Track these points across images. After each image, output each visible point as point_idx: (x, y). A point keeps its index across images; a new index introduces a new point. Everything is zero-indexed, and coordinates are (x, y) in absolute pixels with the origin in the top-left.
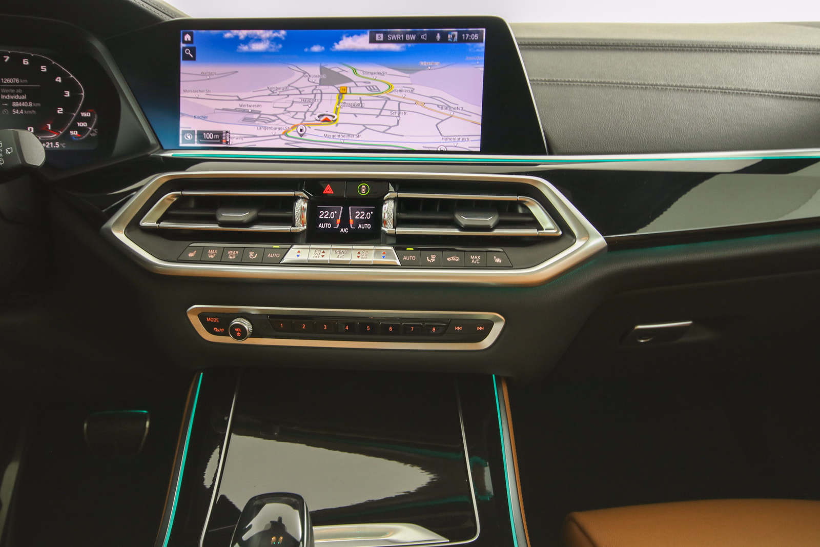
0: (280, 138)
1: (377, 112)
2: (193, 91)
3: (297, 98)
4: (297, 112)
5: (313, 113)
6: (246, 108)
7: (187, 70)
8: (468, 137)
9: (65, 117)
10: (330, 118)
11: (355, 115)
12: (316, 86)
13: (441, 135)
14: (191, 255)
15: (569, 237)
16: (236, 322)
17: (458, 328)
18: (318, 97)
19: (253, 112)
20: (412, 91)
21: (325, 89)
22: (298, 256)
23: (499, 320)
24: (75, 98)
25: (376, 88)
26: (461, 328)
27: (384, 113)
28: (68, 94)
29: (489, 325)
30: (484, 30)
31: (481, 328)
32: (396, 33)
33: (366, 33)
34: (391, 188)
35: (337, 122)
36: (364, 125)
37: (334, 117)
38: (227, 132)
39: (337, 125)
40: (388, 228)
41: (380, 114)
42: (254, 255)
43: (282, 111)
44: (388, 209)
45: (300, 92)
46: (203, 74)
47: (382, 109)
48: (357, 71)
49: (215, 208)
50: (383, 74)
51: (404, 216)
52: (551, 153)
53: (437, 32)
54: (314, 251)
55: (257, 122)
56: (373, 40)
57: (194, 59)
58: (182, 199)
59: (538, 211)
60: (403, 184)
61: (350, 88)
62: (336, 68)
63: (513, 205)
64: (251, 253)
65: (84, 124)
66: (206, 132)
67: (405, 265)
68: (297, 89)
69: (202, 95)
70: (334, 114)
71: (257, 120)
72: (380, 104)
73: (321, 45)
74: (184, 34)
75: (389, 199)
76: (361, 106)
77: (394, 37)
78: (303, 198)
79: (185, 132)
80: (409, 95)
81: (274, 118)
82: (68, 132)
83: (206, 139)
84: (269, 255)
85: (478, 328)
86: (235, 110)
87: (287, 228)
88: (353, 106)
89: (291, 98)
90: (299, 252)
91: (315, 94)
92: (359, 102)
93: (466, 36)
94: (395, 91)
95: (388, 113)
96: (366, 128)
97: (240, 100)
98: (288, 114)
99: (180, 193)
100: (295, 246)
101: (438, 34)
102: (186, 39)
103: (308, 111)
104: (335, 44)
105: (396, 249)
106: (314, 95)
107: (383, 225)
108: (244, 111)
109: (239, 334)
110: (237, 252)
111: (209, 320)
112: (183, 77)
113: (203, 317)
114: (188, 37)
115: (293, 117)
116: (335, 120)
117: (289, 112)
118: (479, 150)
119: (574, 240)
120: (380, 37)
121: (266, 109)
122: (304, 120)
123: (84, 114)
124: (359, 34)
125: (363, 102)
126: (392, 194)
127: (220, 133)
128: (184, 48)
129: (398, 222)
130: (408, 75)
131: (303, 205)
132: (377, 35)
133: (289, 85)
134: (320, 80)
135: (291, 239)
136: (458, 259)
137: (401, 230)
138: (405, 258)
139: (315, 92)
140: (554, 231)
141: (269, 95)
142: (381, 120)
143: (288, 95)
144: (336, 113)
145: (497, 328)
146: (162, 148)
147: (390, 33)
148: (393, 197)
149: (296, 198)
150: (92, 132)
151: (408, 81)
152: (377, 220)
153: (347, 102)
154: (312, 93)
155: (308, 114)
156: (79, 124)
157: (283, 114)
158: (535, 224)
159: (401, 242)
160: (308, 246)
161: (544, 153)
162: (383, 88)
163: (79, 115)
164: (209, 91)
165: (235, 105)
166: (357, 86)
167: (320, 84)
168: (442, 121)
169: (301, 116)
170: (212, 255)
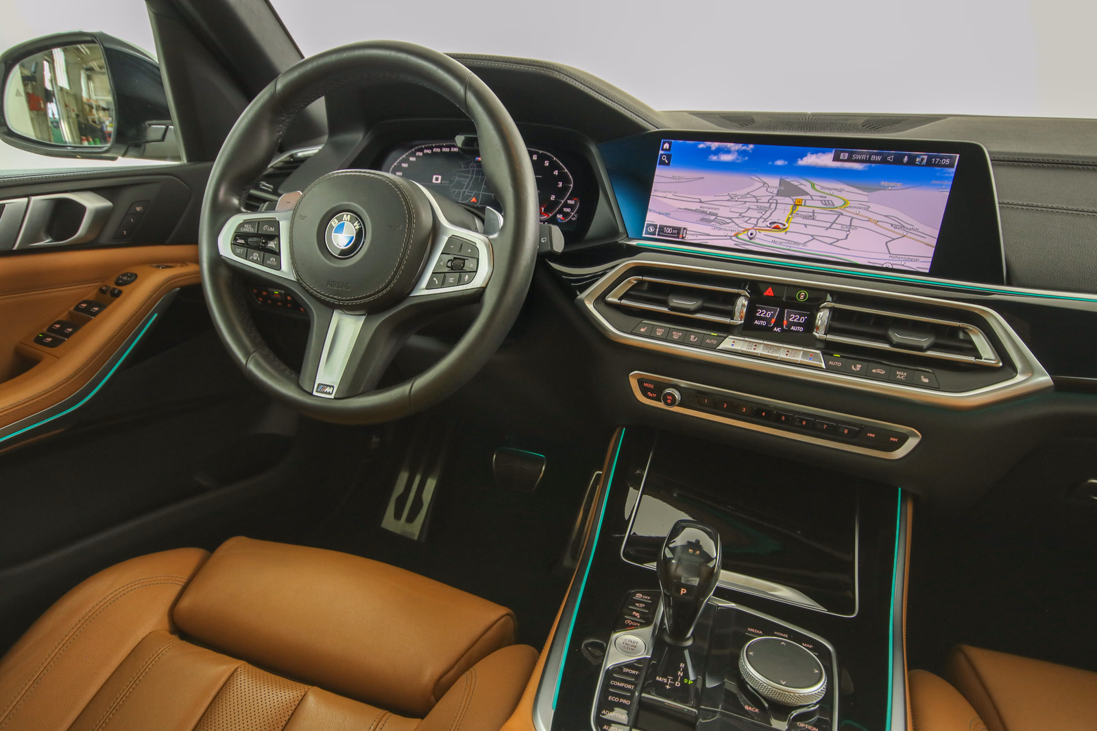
0: (731, 239)
1: (828, 225)
2: (663, 192)
3: (753, 206)
4: (751, 218)
5: (765, 220)
6: (705, 210)
7: (661, 173)
8: (918, 258)
9: (556, 203)
10: (781, 226)
11: (806, 225)
12: (773, 197)
13: (890, 253)
14: (642, 330)
15: (1010, 370)
16: (668, 391)
17: (871, 435)
18: (773, 206)
19: (711, 214)
20: (867, 208)
21: (780, 199)
22: (733, 345)
23: (915, 435)
24: (565, 189)
25: (831, 203)
26: (873, 436)
27: (834, 226)
28: (560, 184)
29: (903, 439)
30: (958, 156)
31: (894, 440)
32: (861, 154)
33: (831, 152)
34: (829, 298)
35: (786, 230)
36: (812, 236)
37: (784, 225)
38: (685, 229)
39: (786, 233)
40: (819, 334)
41: (830, 227)
42: (695, 339)
43: (737, 215)
44: (823, 317)
45: (757, 200)
46: (673, 178)
47: (833, 223)
48: (815, 186)
49: (668, 295)
50: (840, 191)
51: (837, 325)
52: (1009, 284)
53: (906, 155)
54: (747, 343)
55: (712, 223)
56: (836, 159)
57: (668, 164)
58: (641, 283)
59: (980, 340)
60: (840, 296)
61: (805, 200)
62: (795, 181)
63: (954, 331)
64: (692, 337)
65: (568, 210)
66: (667, 227)
67: (829, 369)
68: (755, 197)
69: (670, 195)
70: (785, 223)
71: (713, 221)
72: (832, 218)
73: (785, 159)
74: (664, 143)
75: (825, 307)
76: (812, 217)
77: (859, 157)
78: (745, 296)
79: (649, 225)
80: (863, 212)
81: (728, 221)
82: (555, 215)
83: (666, 233)
84: (708, 341)
85: (891, 439)
86: (696, 211)
87: (727, 320)
88: (805, 217)
89: (748, 205)
90: (734, 342)
91: (771, 203)
92: (812, 214)
93: (935, 161)
94: (850, 207)
95: (839, 227)
96: (814, 239)
97: (701, 202)
98: (742, 219)
99: (641, 277)
100: (730, 337)
101: (906, 157)
102: (664, 147)
103: (761, 217)
104: (799, 159)
105: (823, 354)
106: (769, 204)
107: (815, 330)
108: (703, 212)
109: (669, 401)
110: (681, 334)
111: (645, 385)
112: (656, 179)
113: (641, 382)
114: (666, 146)
115: (746, 222)
116: (785, 228)
117: (743, 217)
118: (927, 271)
119: (1015, 374)
120: (844, 156)
121: (723, 212)
122: (756, 225)
123: (570, 202)
124: (824, 152)
125: (815, 214)
126: (829, 302)
127: (679, 229)
128: (662, 155)
129: (830, 330)
130: (866, 193)
131: (744, 302)
132: (842, 154)
133: (748, 193)
134: (778, 191)
135: (727, 330)
136: (883, 372)
137: (830, 337)
138: (830, 363)
139: (771, 201)
140: (993, 362)
141: (728, 200)
142: (830, 233)
143: (745, 202)
144: (787, 222)
145: (911, 443)
146: (628, 236)
147: (855, 153)
148: (829, 306)
149: (738, 295)
150: (573, 216)
151: (865, 198)
152: (810, 325)
153: (799, 213)
154: (768, 202)
155: (761, 220)
156: (565, 210)
157: (737, 218)
158: (974, 351)
159: (829, 348)
160: (743, 339)
161: (1001, 283)
162: (838, 203)
163: (566, 202)
164: (676, 193)
165: (697, 206)
166: (813, 200)
167: (777, 195)
168: (894, 239)
169: (754, 221)
170: (659, 332)
